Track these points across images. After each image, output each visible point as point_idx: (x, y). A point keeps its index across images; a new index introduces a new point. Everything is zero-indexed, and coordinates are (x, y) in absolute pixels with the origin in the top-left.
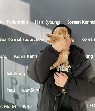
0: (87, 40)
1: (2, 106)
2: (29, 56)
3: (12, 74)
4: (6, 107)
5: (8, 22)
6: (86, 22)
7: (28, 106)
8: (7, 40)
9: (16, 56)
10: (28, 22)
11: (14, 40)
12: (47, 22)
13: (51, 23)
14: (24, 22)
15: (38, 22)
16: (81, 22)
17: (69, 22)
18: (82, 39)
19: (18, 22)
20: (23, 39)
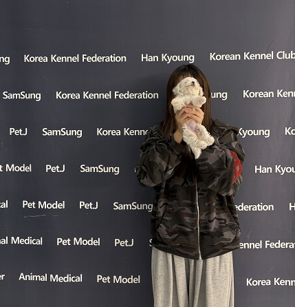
0: (255, 94)
1: (69, 240)
2: (128, 132)
3: (93, 169)
4: (78, 244)
5: (83, 58)
6: (254, 57)
7: (126, 241)
8: (82, 96)
9: (101, 132)
10: (125, 57)
11: (96, 96)
12: (166, 57)
13: (175, 58)
14: (118, 59)
15: (146, 58)
16: (242, 56)
17: (215, 56)
18: (245, 94)
19: (105, 59)
20: (116, 95)
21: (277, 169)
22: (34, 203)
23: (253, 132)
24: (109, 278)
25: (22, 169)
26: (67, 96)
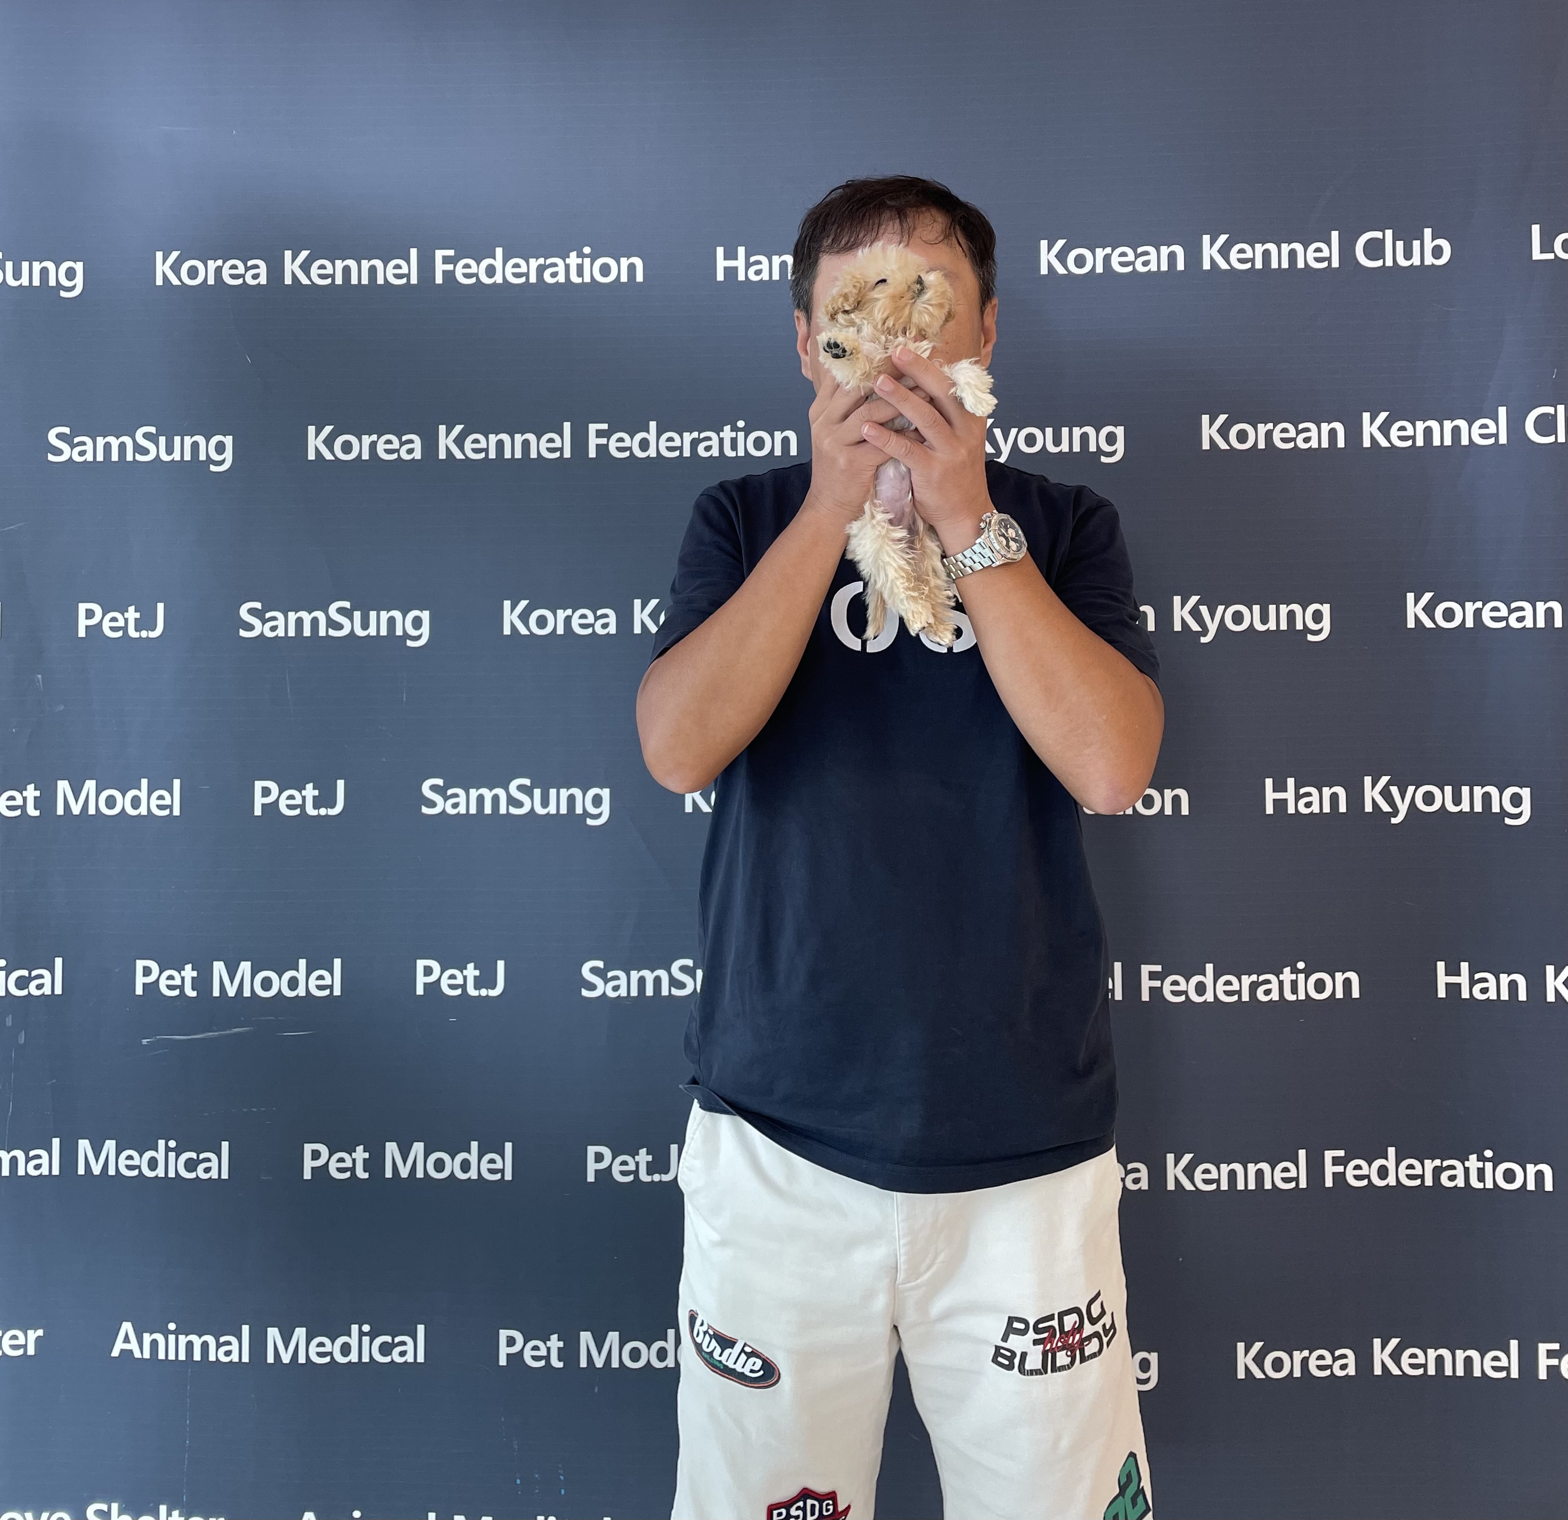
0: (1257, 435)
1: (360, 1154)
2: (655, 616)
3: (481, 799)
4: (404, 1173)
5: (440, 268)
6: (1247, 256)
7: (644, 1158)
8: (430, 444)
9: (524, 617)
10: (638, 262)
11: (500, 445)
14: (605, 270)
15: (740, 263)
16: (1193, 255)
17: (1062, 257)
18: (1209, 431)
19: (541, 270)
20: (593, 442)
21: (1372, 794)
22: (189, 973)
23: (1252, 617)
24: (555, 1343)
25: (136, 803)
26: (361, 447)
